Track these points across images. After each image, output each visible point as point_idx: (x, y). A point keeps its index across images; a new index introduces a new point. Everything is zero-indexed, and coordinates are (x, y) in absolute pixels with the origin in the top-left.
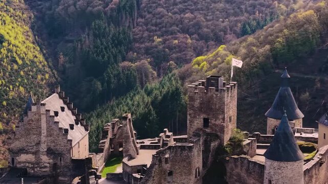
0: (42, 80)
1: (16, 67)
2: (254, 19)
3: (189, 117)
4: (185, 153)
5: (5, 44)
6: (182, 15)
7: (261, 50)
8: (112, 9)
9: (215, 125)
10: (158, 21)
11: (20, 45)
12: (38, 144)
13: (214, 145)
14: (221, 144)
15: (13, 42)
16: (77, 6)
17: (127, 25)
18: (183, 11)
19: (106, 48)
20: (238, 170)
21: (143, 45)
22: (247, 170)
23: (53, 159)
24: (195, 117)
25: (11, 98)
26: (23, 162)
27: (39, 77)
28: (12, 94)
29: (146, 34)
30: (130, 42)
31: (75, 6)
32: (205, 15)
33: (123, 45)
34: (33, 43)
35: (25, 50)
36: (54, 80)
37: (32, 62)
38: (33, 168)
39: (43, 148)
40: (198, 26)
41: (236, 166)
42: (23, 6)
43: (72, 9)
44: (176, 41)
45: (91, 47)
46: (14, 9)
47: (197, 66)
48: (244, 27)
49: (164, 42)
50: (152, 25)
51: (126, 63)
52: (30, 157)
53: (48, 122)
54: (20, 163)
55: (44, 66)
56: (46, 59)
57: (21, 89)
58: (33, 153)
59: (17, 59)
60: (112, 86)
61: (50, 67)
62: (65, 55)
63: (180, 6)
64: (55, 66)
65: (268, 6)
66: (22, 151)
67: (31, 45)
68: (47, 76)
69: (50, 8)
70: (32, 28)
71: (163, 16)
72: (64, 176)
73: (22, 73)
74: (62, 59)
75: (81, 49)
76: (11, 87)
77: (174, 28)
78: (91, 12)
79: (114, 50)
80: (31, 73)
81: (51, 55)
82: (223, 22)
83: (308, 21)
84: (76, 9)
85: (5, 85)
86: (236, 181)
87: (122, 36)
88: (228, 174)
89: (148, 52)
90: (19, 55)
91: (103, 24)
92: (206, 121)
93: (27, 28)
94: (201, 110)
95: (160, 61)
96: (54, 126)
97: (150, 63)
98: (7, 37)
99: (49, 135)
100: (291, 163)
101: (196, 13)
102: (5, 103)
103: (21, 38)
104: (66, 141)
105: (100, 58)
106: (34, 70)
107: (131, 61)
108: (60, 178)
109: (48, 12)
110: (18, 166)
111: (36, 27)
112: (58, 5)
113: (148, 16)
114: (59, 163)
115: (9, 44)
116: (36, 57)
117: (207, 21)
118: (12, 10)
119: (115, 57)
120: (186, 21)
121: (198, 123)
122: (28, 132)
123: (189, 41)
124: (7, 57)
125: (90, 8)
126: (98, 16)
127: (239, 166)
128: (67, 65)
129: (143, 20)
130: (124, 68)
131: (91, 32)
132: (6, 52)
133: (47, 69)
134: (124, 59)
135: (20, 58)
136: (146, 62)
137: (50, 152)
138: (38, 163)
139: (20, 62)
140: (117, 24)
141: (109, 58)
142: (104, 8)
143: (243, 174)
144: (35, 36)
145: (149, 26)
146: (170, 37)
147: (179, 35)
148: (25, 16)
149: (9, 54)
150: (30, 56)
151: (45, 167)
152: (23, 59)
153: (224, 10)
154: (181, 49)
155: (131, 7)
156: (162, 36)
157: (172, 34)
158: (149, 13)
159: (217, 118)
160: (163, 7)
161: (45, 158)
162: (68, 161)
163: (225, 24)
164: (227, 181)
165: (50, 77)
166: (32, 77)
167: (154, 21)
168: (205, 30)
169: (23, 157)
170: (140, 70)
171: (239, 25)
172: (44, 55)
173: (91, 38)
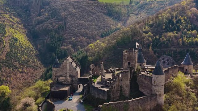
0: (33, 54)
1: (23, 49)
2: (105, 31)
3: (123, 62)
4: (126, 74)
5: (18, 41)
6: (81, 30)
7: (113, 42)
8: (56, 28)
9: (132, 64)
10: (73, 32)
11: (23, 41)
12: (66, 73)
13: (133, 71)
14: (134, 71)
15: (21, 40)
16: (43, 27)
17: (62, 34)
18: (81, 29)
19: (55, 42)
20: (142, 79)
21: (68, 41)
22: (145, 79)
23: (71, 78)
24: (125, 62)
25: (23, 60)
26: (61, 80)
27: (32, 52)
28: (23, 59)
29: (69, 37)
30: (64, 40)
31: (42, 27)
32: (89, 30)
33: (61, 41)
34: (28, 41)
35: (25, 43)
36: (37, 54)
37: (28, 47)
38: (64, 82)
39: (68, 75)
40: (87, 34)
41: (141, 77)
42: (22, 27)
43: (41, 28)
44: (80, 39)
45: (50, 41)
46: (20, 29)
47: (91, 47)
48: (102, 34)
49: (75, 39)
50: (71, 34)
51: (63, 47)
52: (64, 78)
53: (69, 66)
54: (60, 80)
55: (33, 49)
56: (33, 46)
57: (26, 57)
58: (64, 77)
59: (23, 46)
60: (59, 55)
61: (35, 49)
62: (40, 45)
63: (80, 27)
64: (36, 48)
65: (109, 27)
66: (60, 76)
67: (27, 41)
68: (34, 52)
69: (33, 28)
70: (27, 35)
71: (74, 30)
72: (75, 84)
73: (25, 51)
74: (39, 46)
75: (46, 42)
76: (22, 56)
77: (78, 34)
78: (49, 29)
79: (58, 43)
80: (28, 51)
81: (35, 45)
82: (95, 32)
83: (128, 31)
84: (43, 28)
85: (20, 56)
86: (141, 82)
87: (60, 38)
88: (138, 80)
89: (70, 43)
90: (23, 45)
91: (53, 33)
92: (129, 63)
93: (25, 35)
94: (127, 60)
95: (74, 46)
96: (72, 67)
97: (71, 47)
98: (18, 39)
99: (70, 70)
100: (162, 75)
101: (86, 29)
102: (21, 62)
103: (23, 39)
104: (76, 72)
105: (54, 45)
106: (30, 50)
107: (64, 46)
108: (74, 85)
109: (32, 30)
110: (59, 81)
111: (28, 35)
112: (36, 27)
113: (69, 30)
114: (73, 80)
115: (20, 41)
116: (29, 45)
117: (90, 32)
118: (19, 29)
119: (59, 45)
120: (83, 32)
121: (127, 64)
122: (63, 70)
123: (84, 39)
124: (19, 46)
125: (48, 28)
126: (51, 31)
127: (142, 77)
128: (41, 48)
129: (67, 32)
130: (62, 49)
131: (49, 37)
132: (19, 44)
133: (34, 50)
134: (62, 46)
135: (24, 46)
136: (70, 46)
137: (70, 76)
138: (66, 80)
139: (24, 47)
140: (58, 33)
141: (57, 45)
142: (53, 28)
143: (143, 80)
144: (28, 38)
145: (70, 34)
146: (77, 37)
147: (80, 37)
148: (24, 31)
149: (20, 45)
150: (27, 45)
151: (69, 81)
152: (25, 46)
153: (94, 28)
154: (81, 42)
155: (63, 27)
156: (75, 37)
157: (78, 37)
158: (70, 29)
159: (133, 62)
160: (74, 27)
161: (69, 78)
162: (77, 79)
163: (96, 33)
164: (137, 82)
165: (35, 52)
166: (29, 53)
167: (71, 32)
168: (89, 35)
169: (61, 78)
170: (68, 49)
171: (100, 33)
172: (32, 45)
173: (50, 38)
